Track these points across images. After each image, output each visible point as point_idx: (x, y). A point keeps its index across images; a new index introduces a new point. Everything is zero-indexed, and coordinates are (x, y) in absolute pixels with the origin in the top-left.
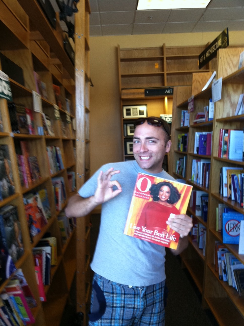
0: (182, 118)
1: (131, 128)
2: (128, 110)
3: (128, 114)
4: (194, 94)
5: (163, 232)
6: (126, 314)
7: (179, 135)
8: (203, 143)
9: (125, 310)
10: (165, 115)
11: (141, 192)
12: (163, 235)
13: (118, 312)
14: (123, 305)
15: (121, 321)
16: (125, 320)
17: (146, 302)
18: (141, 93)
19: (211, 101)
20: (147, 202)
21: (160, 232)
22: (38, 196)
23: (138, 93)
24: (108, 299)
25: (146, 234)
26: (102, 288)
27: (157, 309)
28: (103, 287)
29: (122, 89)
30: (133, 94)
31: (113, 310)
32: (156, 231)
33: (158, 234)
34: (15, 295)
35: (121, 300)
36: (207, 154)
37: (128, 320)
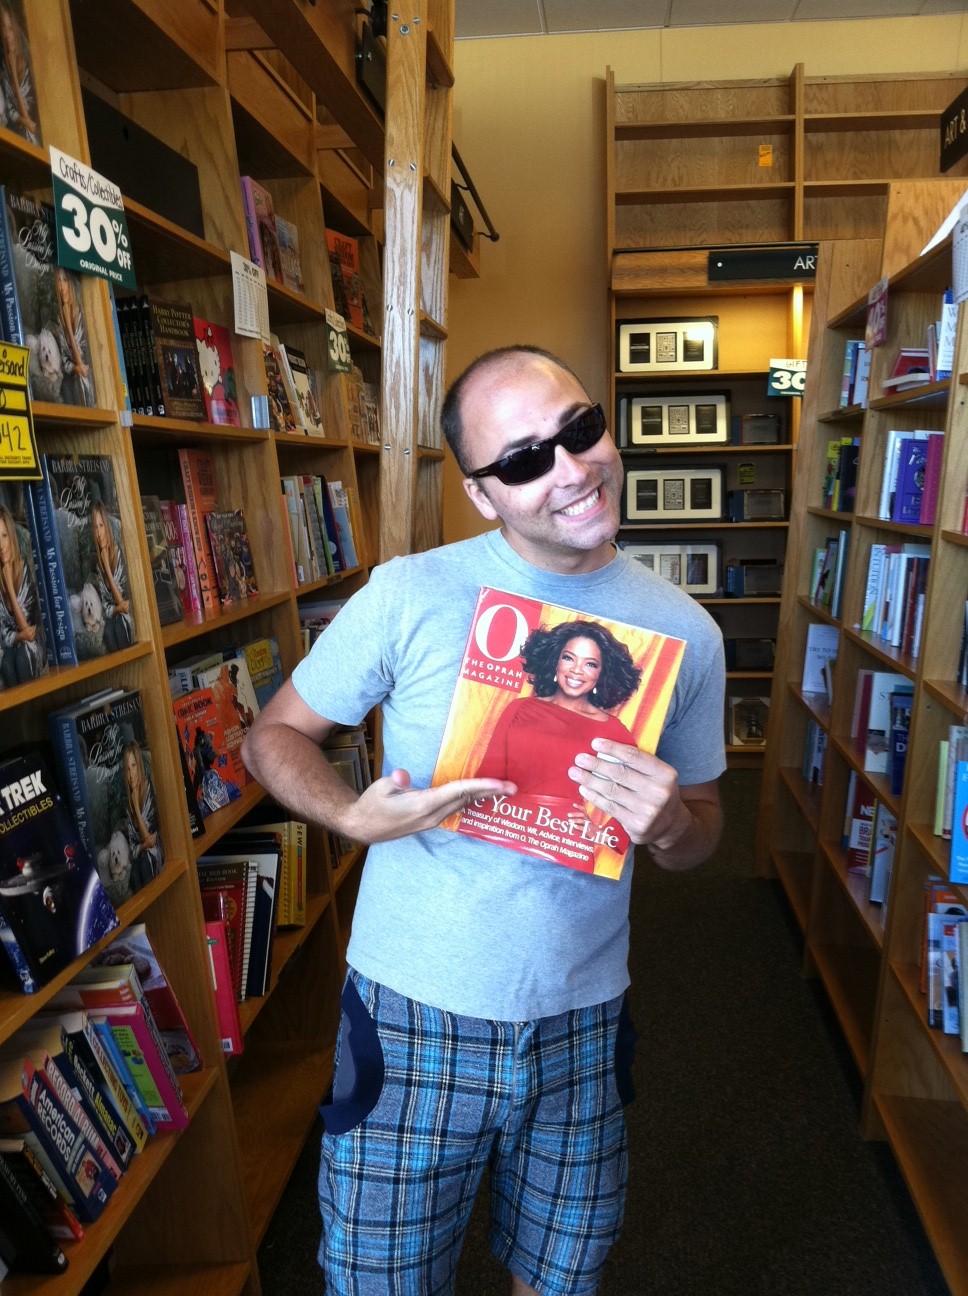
0: (848, 374)
1: (645, 413)
2: (640, 339)
3: (640, 356)
4: (890, 271)
5: (570, 815)
6: (455, 1115)
7: (832, 443)
8: (916, 474)
9: (455, 1099)
10: (790, 361)
11: (487, 661)
12: (568, 827)
13: (428, 1102)
14: (446, 1079)
15: (437, 1140)
16: (455, 1135)
17: (540, 1073)
18: (695, 270)
19: (949, 301)
20: (511, 700)
21: (559, 813)
22: (240, 662)
23: (682, 270)
24: (392, 1051)
25: (505, 823)
26: (371, 1009)
27: (588, 1105)
28: (376, 1007)
29: (616, 253)
30: (662, 271)
31: (408, 1095)
32: (545, 813)
33: (550, 823)
34: (113, 1020)
35: (442, 1061)
36: (924, 520)
37: (464, 1136)
